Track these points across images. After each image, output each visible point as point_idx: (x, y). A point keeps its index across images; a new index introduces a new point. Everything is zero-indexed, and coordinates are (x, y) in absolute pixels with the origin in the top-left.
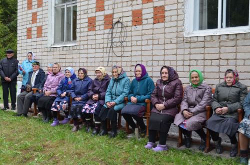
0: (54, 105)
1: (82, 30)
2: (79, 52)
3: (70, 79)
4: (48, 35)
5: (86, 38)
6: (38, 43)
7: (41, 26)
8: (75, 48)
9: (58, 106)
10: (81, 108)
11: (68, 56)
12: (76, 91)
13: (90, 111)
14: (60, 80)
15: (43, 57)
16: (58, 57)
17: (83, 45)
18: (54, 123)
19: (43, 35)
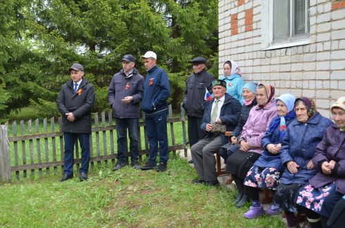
0: (249, 173)
1: (320, 9)
2: (313, 57)
3: (283, 120)
4: (263, 24)
5: (327, 27)
6: (247, 42)
7: (251, 10)
8: (306, 49)
9: (257, 176)
11: (294, 67)
14: (270, 120)
15: (256, 69)
16: (277, 68)
17: (323, 42)
18: (251, 212)
19: (254, 26)
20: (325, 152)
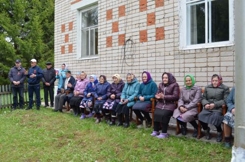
0: (81, 103)
1: (102, 46)
2: (99, 63)
3: (93, 84)
4: (77, 50)
5: (105, 53)
6: (69, 57)
7: (72, 45)
8: (97, 60)
9: (85, 104)
10: (102, 105)
11: (91, 66)
12: (98, 92)
13: (109, 108)
14: (86, 85)
15: (74, 68)
16: (84, 67)
17: (103, 58)
18: (82, 117)
19: (73, 51)
20: (110, 92)
